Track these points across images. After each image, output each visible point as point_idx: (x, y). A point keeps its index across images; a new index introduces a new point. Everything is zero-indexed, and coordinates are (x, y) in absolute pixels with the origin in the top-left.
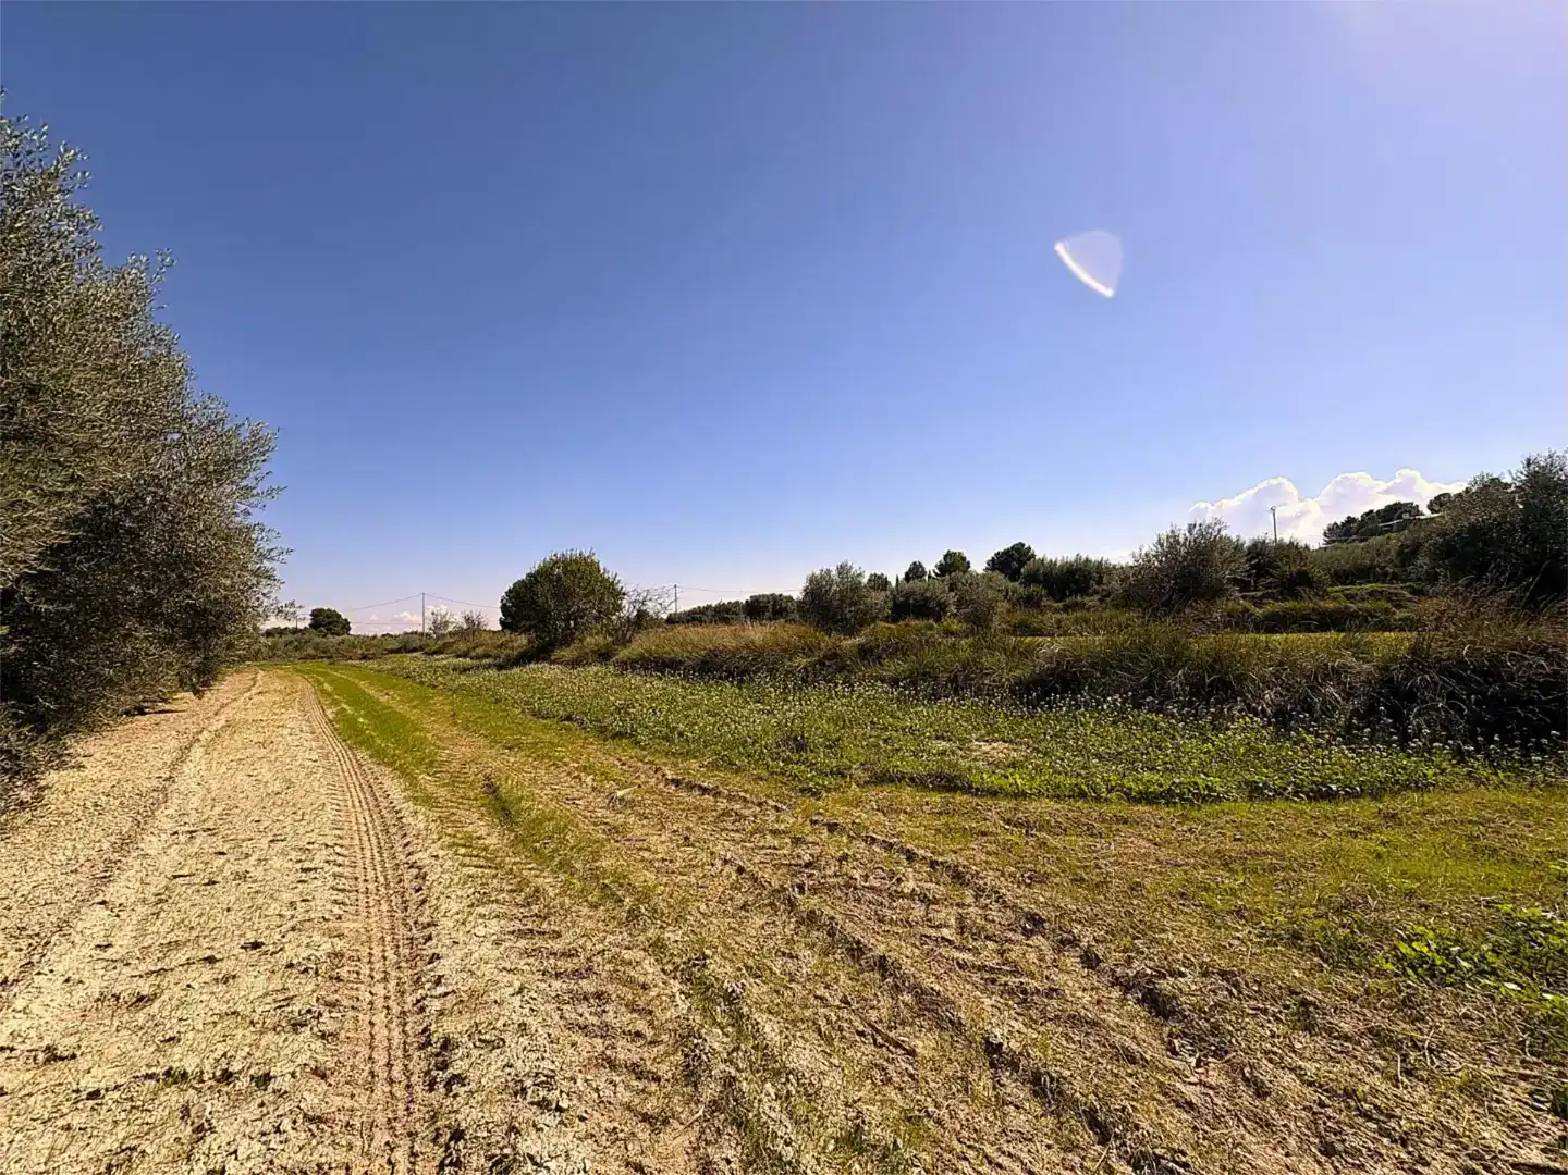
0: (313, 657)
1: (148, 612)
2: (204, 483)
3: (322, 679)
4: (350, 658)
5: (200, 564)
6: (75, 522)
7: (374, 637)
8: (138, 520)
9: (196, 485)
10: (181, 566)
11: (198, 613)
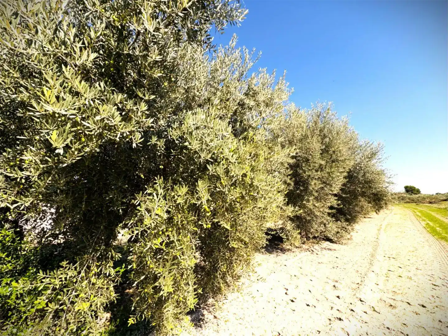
0: (409, 202)
1: (363, 194)
2: (369, 161)
3: (416, 211)
4: (424, 203)
5: (373, 182)
6: (345, 178)
7: (433, 195)
8: (357, 173)
9: (368, 162)
10: (368, 183)
11: (375, 195)
